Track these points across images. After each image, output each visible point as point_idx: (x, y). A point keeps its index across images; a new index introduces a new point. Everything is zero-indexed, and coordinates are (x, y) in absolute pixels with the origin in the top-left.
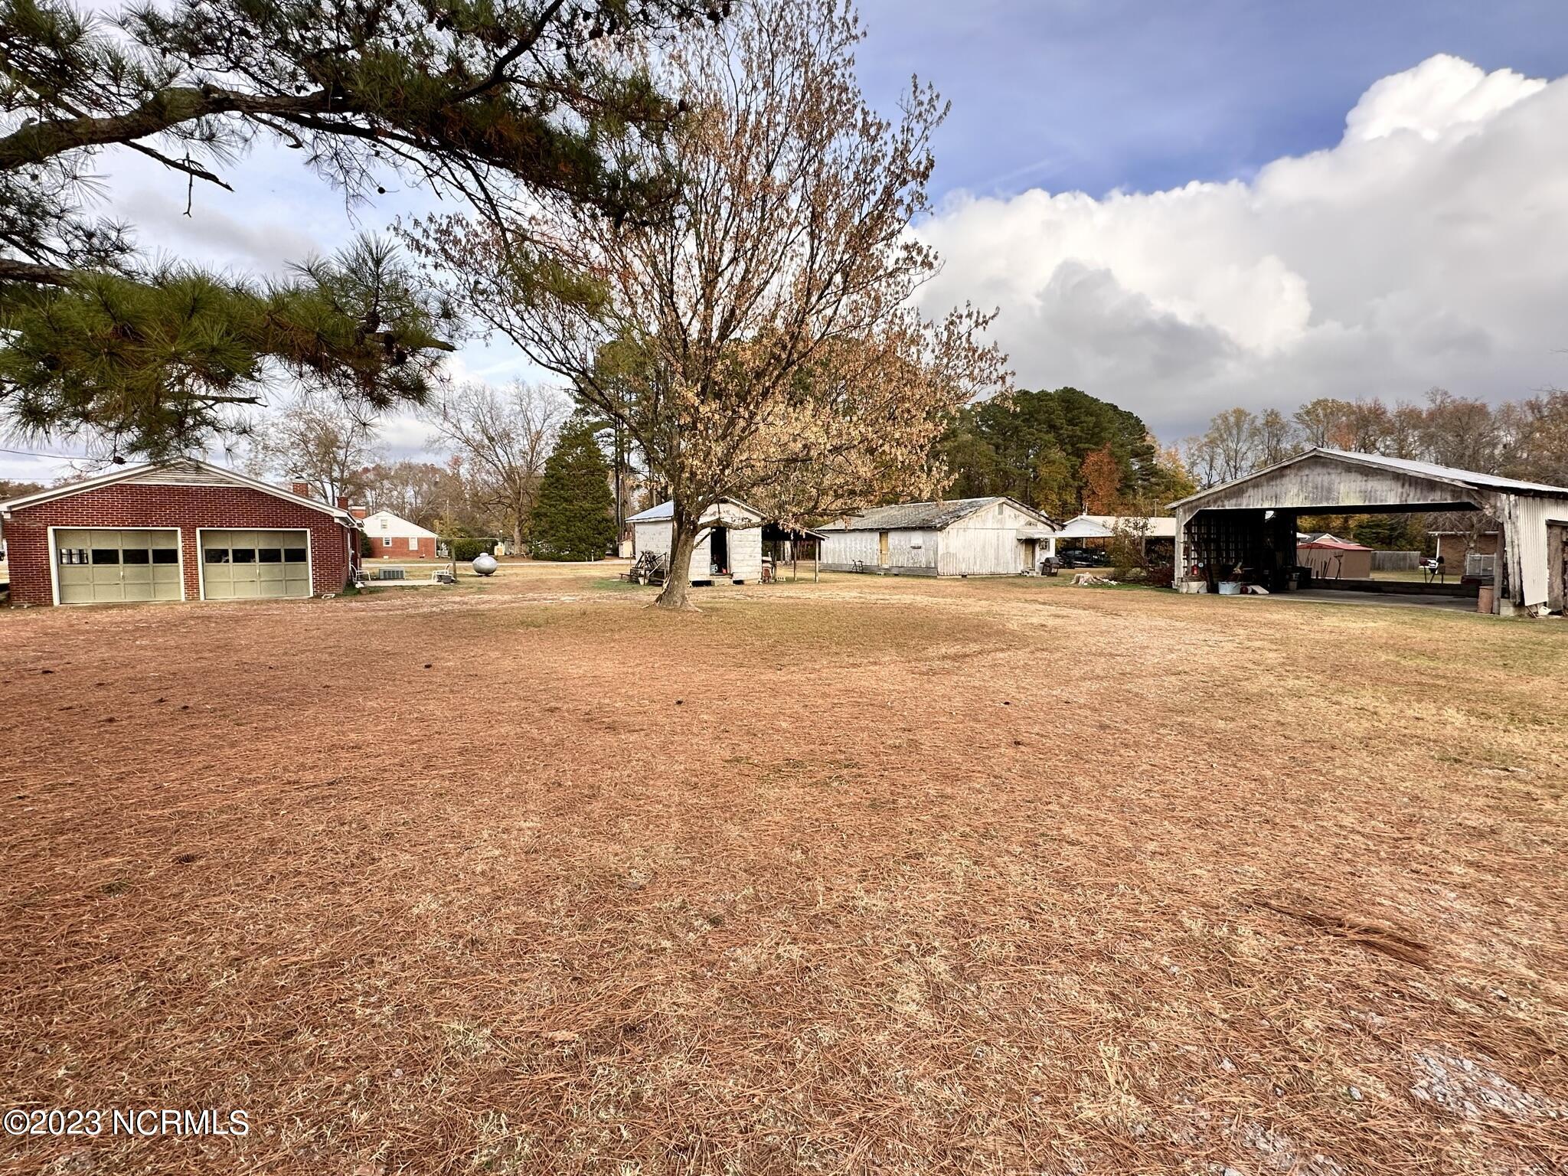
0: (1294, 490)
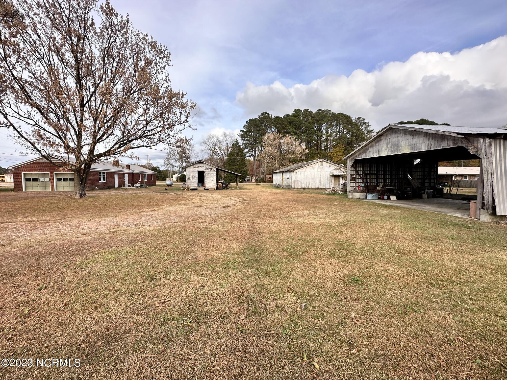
0: (385, 147)
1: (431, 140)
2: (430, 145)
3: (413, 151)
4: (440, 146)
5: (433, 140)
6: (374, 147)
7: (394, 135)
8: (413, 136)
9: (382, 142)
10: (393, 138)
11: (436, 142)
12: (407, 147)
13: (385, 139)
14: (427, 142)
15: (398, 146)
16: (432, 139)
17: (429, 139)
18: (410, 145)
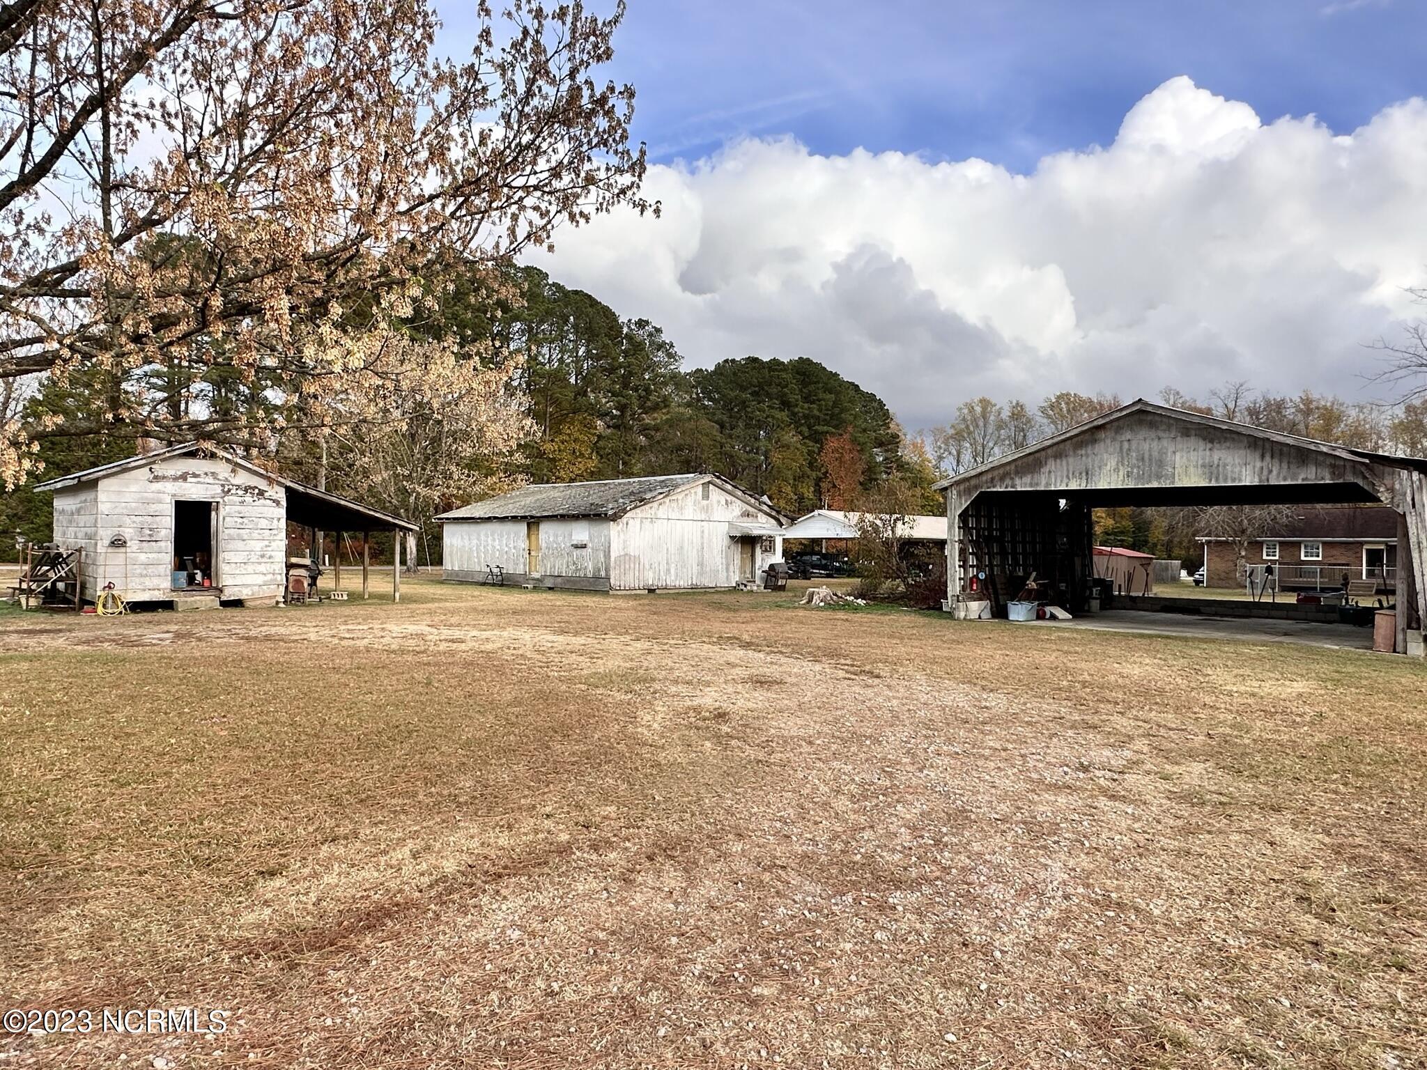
1: (1268, 458)
2: (1265, 472)
3: (1213, 484)
4: (1294, 477)
5: (1276, 461)
6: (1071, 460)
7: (1144, 433)
8: (1212, 441)
9: (1100, 447)
10: (1144, 442)
11: (1285, 465)
12: (1192, 469)
13: (1114, 440)
14: (1258, 464)
15: (1161, 464)
16: (1272, 457)
17: (1263, 457)
18: (1203, 466)
